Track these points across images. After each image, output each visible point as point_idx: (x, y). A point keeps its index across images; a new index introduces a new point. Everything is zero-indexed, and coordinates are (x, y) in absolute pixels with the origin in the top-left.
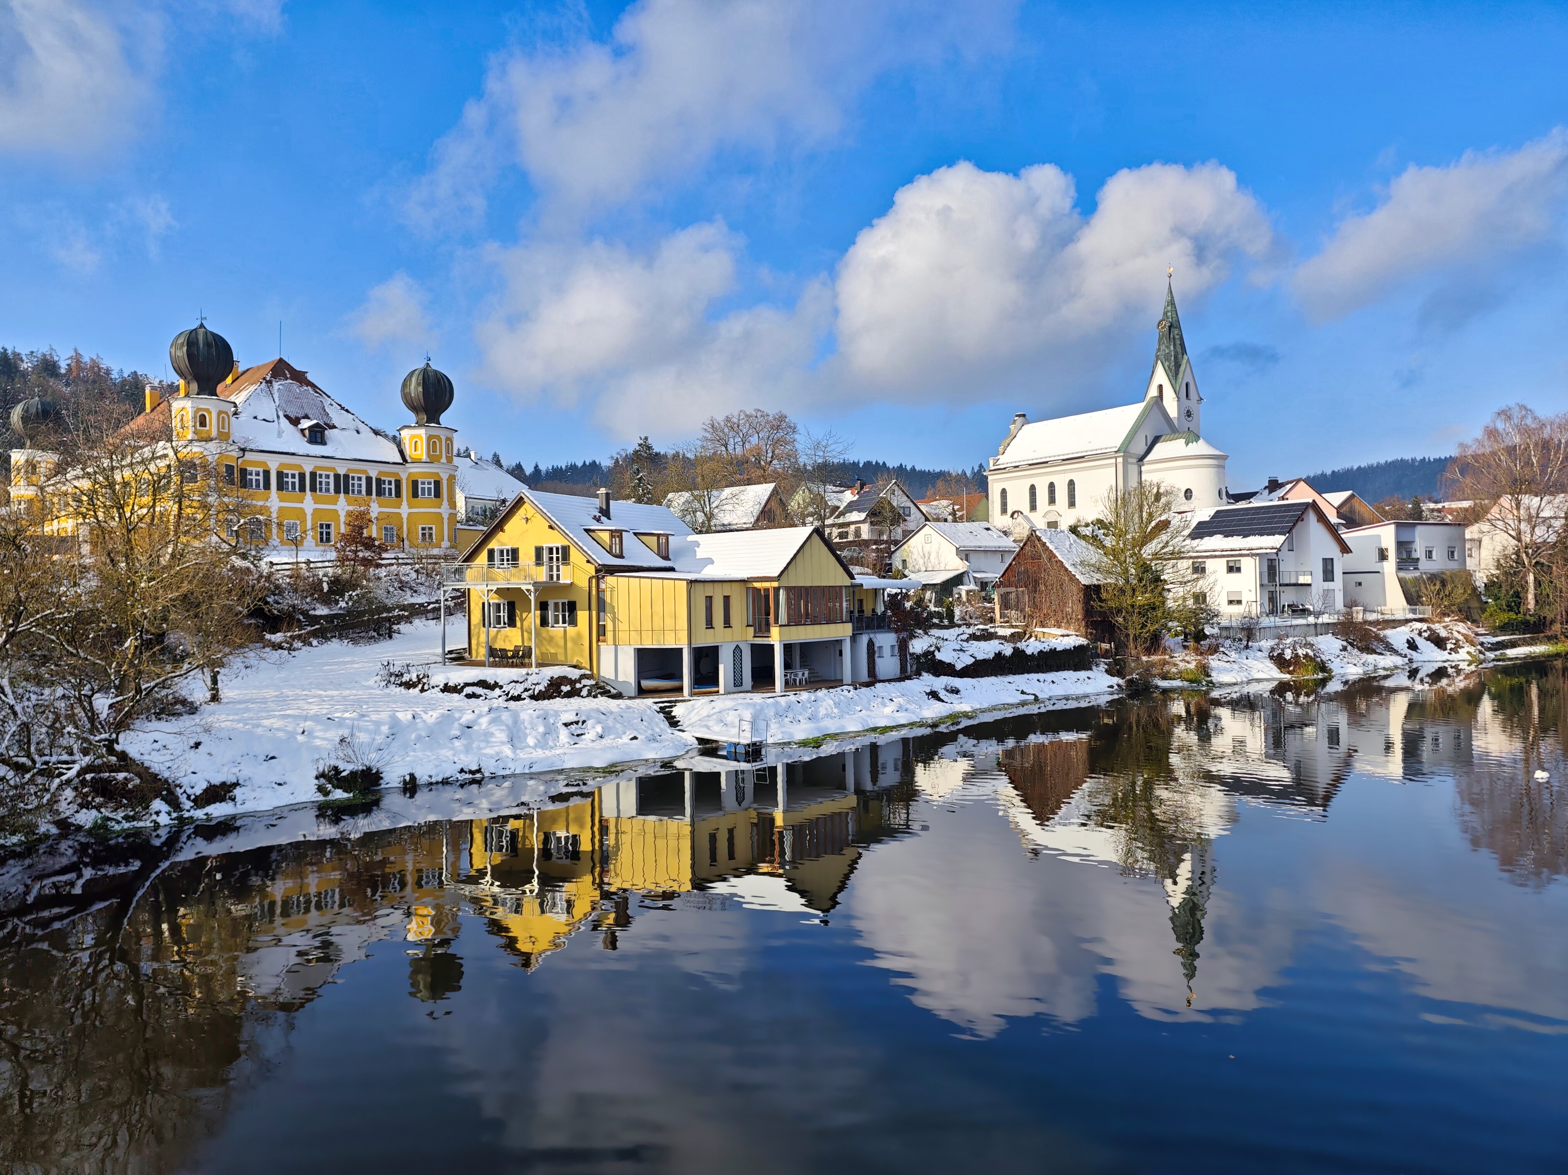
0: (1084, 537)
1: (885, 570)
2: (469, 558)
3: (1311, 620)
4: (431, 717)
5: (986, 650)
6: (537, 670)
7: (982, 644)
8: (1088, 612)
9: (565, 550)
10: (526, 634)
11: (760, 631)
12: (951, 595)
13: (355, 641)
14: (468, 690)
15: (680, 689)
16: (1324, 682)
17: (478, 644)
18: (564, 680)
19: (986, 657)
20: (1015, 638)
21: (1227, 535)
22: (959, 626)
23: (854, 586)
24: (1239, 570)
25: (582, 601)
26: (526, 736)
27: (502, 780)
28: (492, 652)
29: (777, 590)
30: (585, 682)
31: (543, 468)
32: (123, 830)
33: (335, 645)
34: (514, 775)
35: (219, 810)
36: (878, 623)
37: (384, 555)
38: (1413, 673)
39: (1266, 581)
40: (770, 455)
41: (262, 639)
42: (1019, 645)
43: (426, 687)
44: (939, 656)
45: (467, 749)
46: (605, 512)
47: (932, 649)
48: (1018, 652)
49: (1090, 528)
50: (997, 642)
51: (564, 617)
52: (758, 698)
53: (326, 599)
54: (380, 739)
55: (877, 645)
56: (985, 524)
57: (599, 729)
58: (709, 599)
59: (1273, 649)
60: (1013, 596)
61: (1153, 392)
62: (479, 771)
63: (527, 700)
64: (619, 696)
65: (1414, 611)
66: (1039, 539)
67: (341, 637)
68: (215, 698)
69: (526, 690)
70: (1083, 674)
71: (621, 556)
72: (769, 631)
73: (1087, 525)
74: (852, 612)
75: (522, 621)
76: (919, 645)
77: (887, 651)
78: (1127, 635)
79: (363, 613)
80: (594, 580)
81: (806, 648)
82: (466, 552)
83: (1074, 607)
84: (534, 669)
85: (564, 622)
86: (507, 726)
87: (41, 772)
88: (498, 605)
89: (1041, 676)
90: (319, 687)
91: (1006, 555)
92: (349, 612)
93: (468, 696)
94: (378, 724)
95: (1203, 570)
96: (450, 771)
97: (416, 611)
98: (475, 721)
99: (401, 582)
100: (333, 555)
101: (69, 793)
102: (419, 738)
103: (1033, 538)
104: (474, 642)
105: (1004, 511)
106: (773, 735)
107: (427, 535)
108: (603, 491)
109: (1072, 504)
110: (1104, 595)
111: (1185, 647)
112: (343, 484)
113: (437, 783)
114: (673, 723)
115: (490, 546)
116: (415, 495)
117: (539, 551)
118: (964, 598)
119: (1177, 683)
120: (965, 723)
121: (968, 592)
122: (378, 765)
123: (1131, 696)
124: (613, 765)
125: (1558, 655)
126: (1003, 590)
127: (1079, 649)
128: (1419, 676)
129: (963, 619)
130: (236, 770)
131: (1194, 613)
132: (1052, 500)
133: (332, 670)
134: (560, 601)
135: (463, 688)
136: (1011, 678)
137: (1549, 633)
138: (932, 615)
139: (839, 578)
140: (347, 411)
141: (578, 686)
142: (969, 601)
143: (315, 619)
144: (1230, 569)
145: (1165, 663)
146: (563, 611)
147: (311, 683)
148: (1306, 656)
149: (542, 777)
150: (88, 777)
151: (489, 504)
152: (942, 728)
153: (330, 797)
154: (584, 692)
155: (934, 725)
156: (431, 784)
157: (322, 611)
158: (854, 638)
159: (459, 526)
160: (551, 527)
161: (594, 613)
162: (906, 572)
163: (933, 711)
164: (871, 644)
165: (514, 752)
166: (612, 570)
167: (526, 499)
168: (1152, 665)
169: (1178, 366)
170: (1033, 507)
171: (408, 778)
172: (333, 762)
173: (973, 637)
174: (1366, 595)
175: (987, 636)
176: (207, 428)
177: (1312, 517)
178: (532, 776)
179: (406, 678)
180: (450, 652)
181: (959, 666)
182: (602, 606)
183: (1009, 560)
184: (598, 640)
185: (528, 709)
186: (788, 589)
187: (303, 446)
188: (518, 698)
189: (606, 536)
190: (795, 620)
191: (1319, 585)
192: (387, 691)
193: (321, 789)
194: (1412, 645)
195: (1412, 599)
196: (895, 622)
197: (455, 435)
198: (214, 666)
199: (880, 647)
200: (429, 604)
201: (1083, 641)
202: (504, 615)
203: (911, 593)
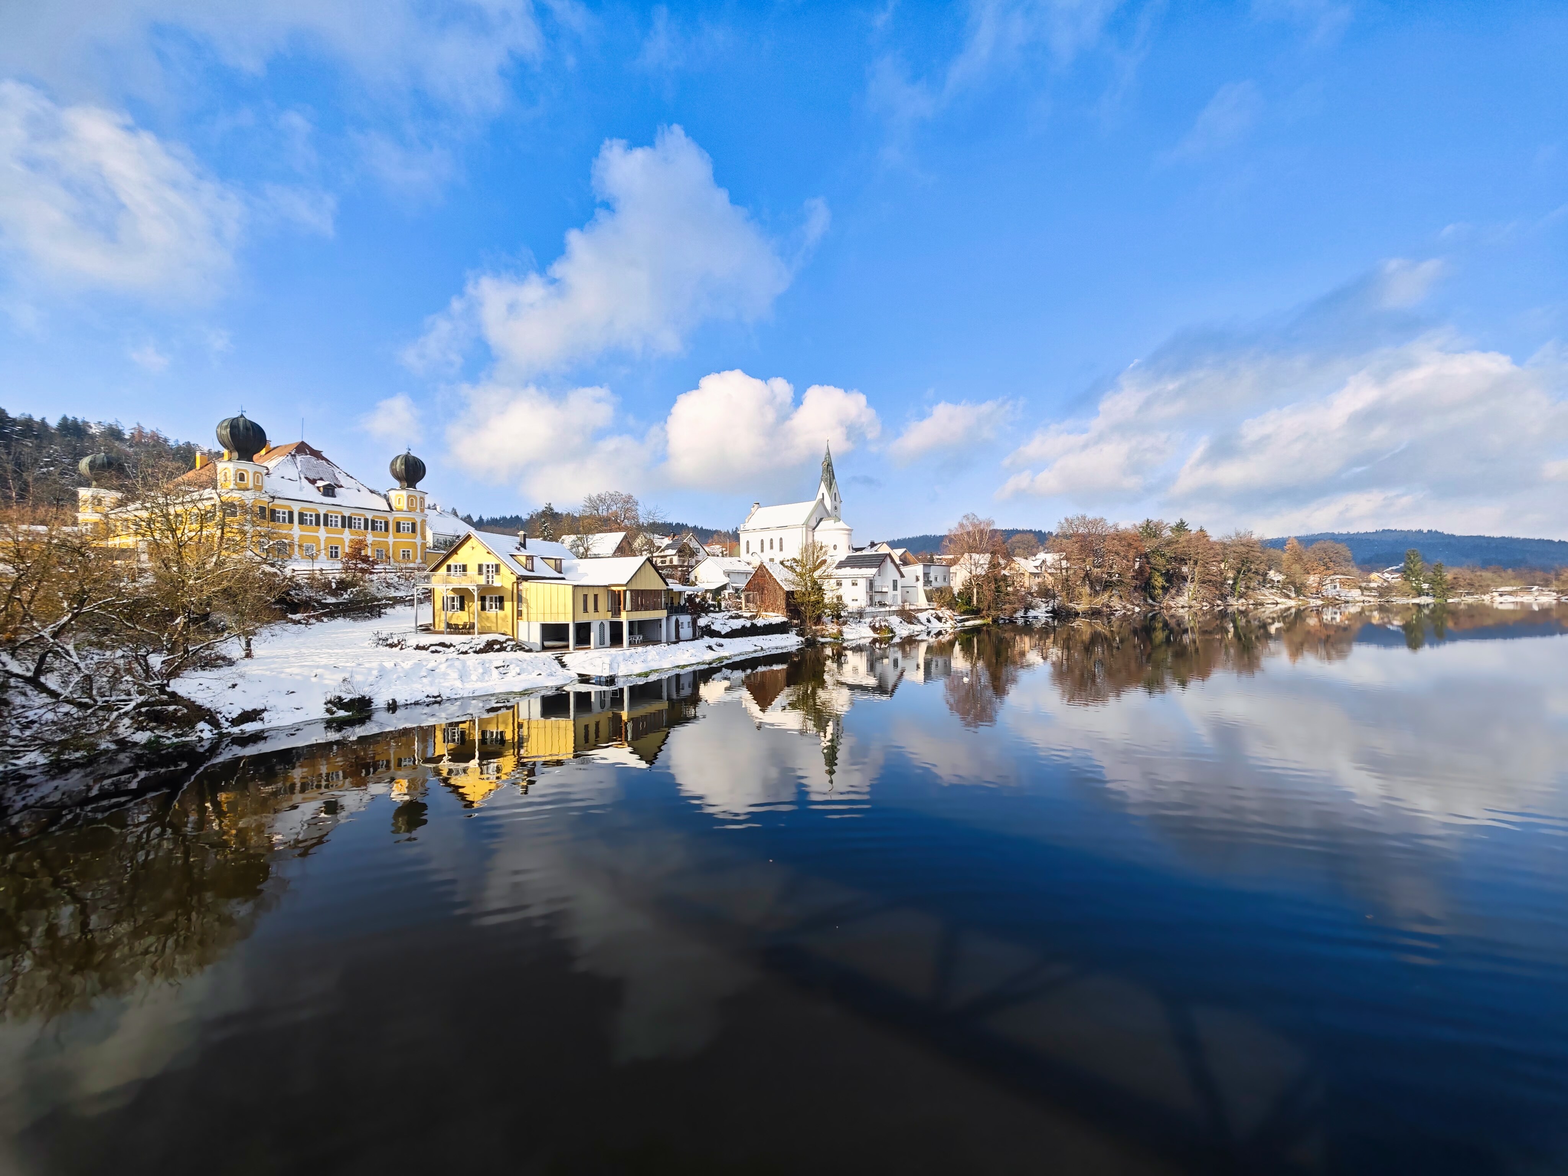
0: (787, 567)
1: (685, 581)
2: (434, 569)
3: (887, 609)
4: (407, 665)
5: (737, 624)
6: (478, 636)
7: (735, 621)
8: (788, 605)
9: (497, 567)
10: (471, 615)
11: (615, 614)
12: (720, 595)
13: (354, 619)
14: (433, 648)
15: (567, 647)
16: (892, 638)
17: (440, 621)
18: (496, 642)
19: (737, 628)
20: (752, 617)
21: (852, 567)
22: (724, 611)
23: (668, 590)
24: (856, 584)
25: (508, 596)
26: (470, 675)
27: (454, 701)
28: (449, 626)
29: (625, 591)
30: (509, 643)
31: (485, 518)
32: (173, 743)
33: (340, 621)
34: (462, 698)
35: (250, 727)
36: (681, 610)
37: (376, 567)
38: (929, 633)
39: (868, 590)
40: (623, 517)
41: (285, 617)
42: (754, 621)
43: (404, 647)
44: (713, 627)
45: (432, 684)
46: (523, 545)
47: (709, 624)
48: (753, 625)
49: (789, 562)
50: (743, 619)
51: (496, 605)
52: (614, 651)
53: (334, 593)
54: (371, 679)
55: (680, 622)
56: (738, 559)
57: (518, 670)
58: (585, 596)
59: (871, 623)
60: (751, 596)
61: (820, 496)
62: (439, 696)
63: (472, 654)
64: (530, 651)
65: (929, 605)
66: (765, 567)
67: (344, 617)
68: (249, 655)
69: (471, 648)
70: (785, 636)
71: (532, 571)
72: (620, 614)
73: (788, 561)
74: (667, 604)
75: (469, 607)
76: (702, 622)
77: (686, 625)
78: (806, 616)
79: (361, 602)
80: (515, 585)
81: (641, 623)
82: (432, 566)
83: (781, 602)
84: (476, 636)
85: (496, 608)
86: (458, 669)
87: (101, 708)
88: (453, 599)
89: (764, 637)
90: (328, 647)
91: (748, 575)
92: (351, 601)
93: (433, 652)
94: (370, 670)
95: (841, 584)
96: (421, 697)
97: (397, 601)
98: (437, 667)
99: (387, 583)
100: (340, 566)
101: (127, 721)
102: (399, 678)
103: (762, 567)
104: (437, 620)
105: (748, 552)
106: (622, 671)
107: (406, 555)
108: (522, 533)
109: (781, 550)
110: (796, 596)
111: (832, 622)
112: (347, 522)
113: (411, 704)
114: (563, 665)
115: (449, 563)
116: (398, 530)
117: (480, 567)
118: (727, 597)
119: (828, 640)
120: (726, 662)
121: (729, 594)
122: (370, 694)
123: (807, 647)
124: (526, 690)
125: (984, 625)
126: (746, 593)
127: (784, 623)
128: (931, 634)
129: (726, 608)
130: (264, 701)
131: (837, 605)
132: (772, 547)
133: (337, 637)
134: (494, 596)
135: (429, 647)
136: (749, 638)
137: (982, 615)
138: (710, 606)
139: (659, 585)
140: (351, 477)
141: (504, 645)
142: (729, 599)
143: (327, 605)
144: (853, 584)
145: (823, 630)
146: (496, 601)
147: (322, 645)
148: (885, 626)
149: (480, 698)
150: (143, 710)
151: (449, 538)
152: (714, 665)
153: (335, 715)
154: (509, 649)
155: (710, 664)
156: (407, 705)
157: (331, 600)
158: (668, 618)
159: (428, 550)
160: (488, 553)
161: (515, 603)
162: (697, 583)
163: (709, 656)
164: (677, 621)
165: (463, 684)
166: (526, 579)
167: (472, 536)
168: (817, 631)
169: (831, 484)
170: (762, 551)
171: (391, 702)
172: (338, 694)
173: (731, 617)
174: (910, 597)
175: (738, 617)
176: (246, 482)
177: (889, 560)
178: (474, 698)
179: (390, 642)
180: (421, 626)
181: (723, 633)
182: (520, 599)
183: (750, 577)
184: (518, 619)
185: (472, 659)
186: (631, 591)
187: (318, 497)
188: (466, 653)
189: (523, 559)
190: (636, 608)
191: (891, 592)
192: (377, 649)
193: (328, 711)
194: (929, 621)
195: (929, 599)
196: (691, 610)
197: (426, 496)
198: (248, 636)
199: (682, 623)
200: (407, 596)
201: (785, 619)
202: (457, 604)
203: (699, 594)
